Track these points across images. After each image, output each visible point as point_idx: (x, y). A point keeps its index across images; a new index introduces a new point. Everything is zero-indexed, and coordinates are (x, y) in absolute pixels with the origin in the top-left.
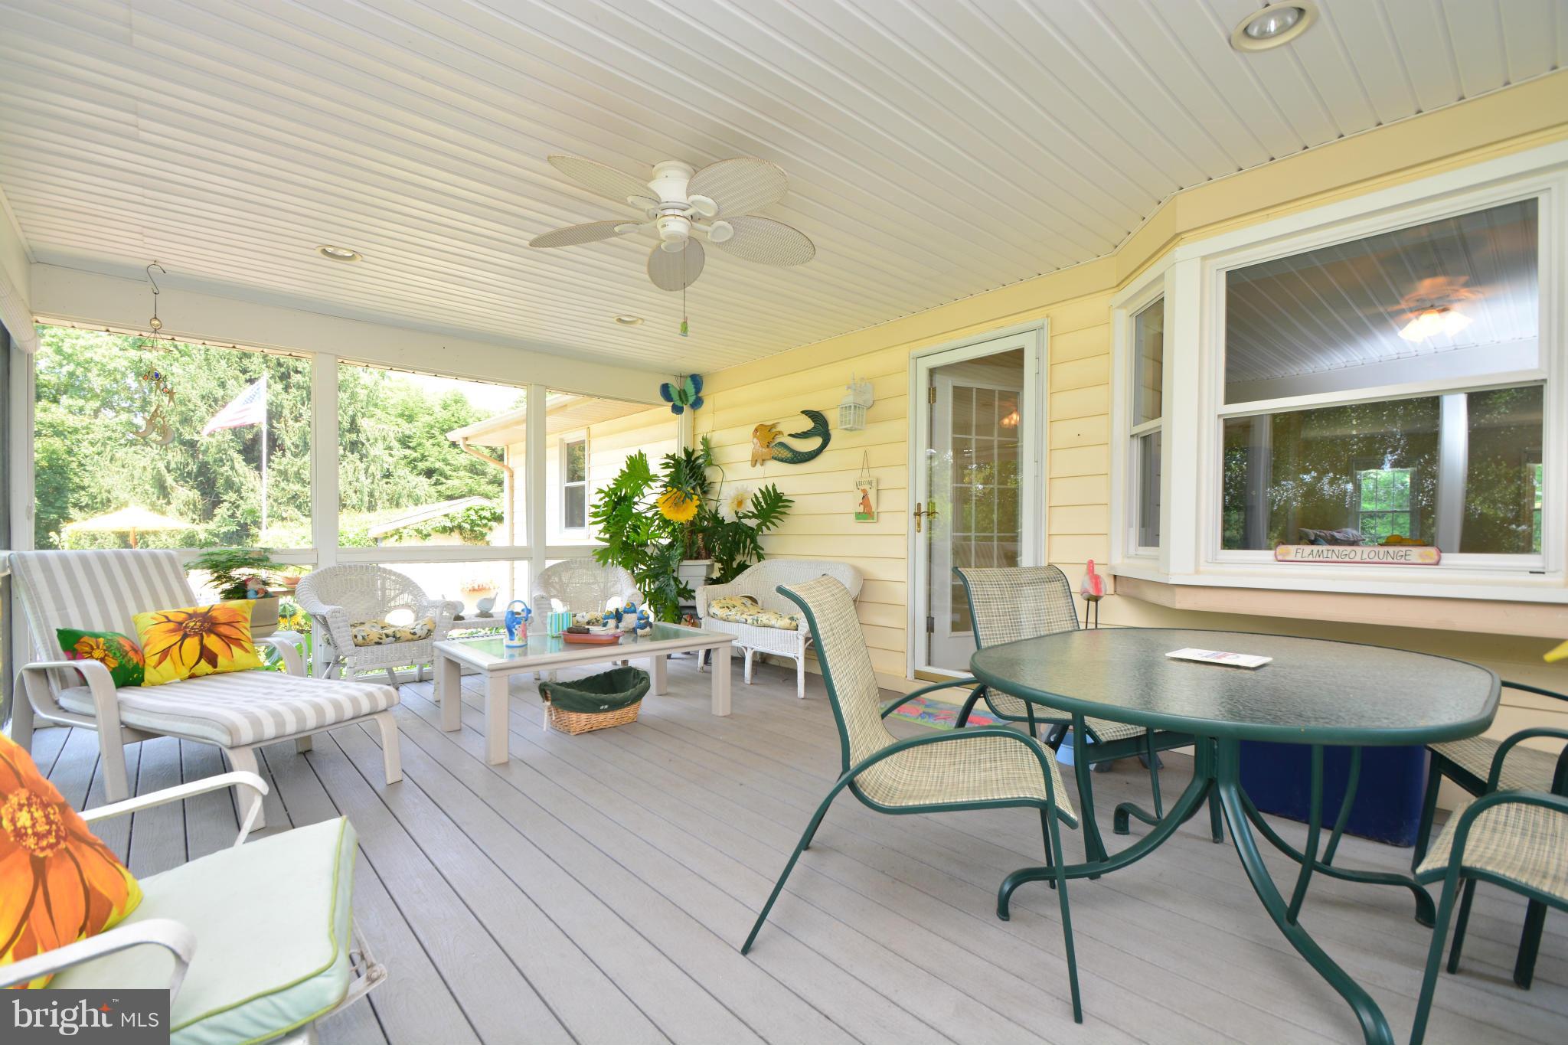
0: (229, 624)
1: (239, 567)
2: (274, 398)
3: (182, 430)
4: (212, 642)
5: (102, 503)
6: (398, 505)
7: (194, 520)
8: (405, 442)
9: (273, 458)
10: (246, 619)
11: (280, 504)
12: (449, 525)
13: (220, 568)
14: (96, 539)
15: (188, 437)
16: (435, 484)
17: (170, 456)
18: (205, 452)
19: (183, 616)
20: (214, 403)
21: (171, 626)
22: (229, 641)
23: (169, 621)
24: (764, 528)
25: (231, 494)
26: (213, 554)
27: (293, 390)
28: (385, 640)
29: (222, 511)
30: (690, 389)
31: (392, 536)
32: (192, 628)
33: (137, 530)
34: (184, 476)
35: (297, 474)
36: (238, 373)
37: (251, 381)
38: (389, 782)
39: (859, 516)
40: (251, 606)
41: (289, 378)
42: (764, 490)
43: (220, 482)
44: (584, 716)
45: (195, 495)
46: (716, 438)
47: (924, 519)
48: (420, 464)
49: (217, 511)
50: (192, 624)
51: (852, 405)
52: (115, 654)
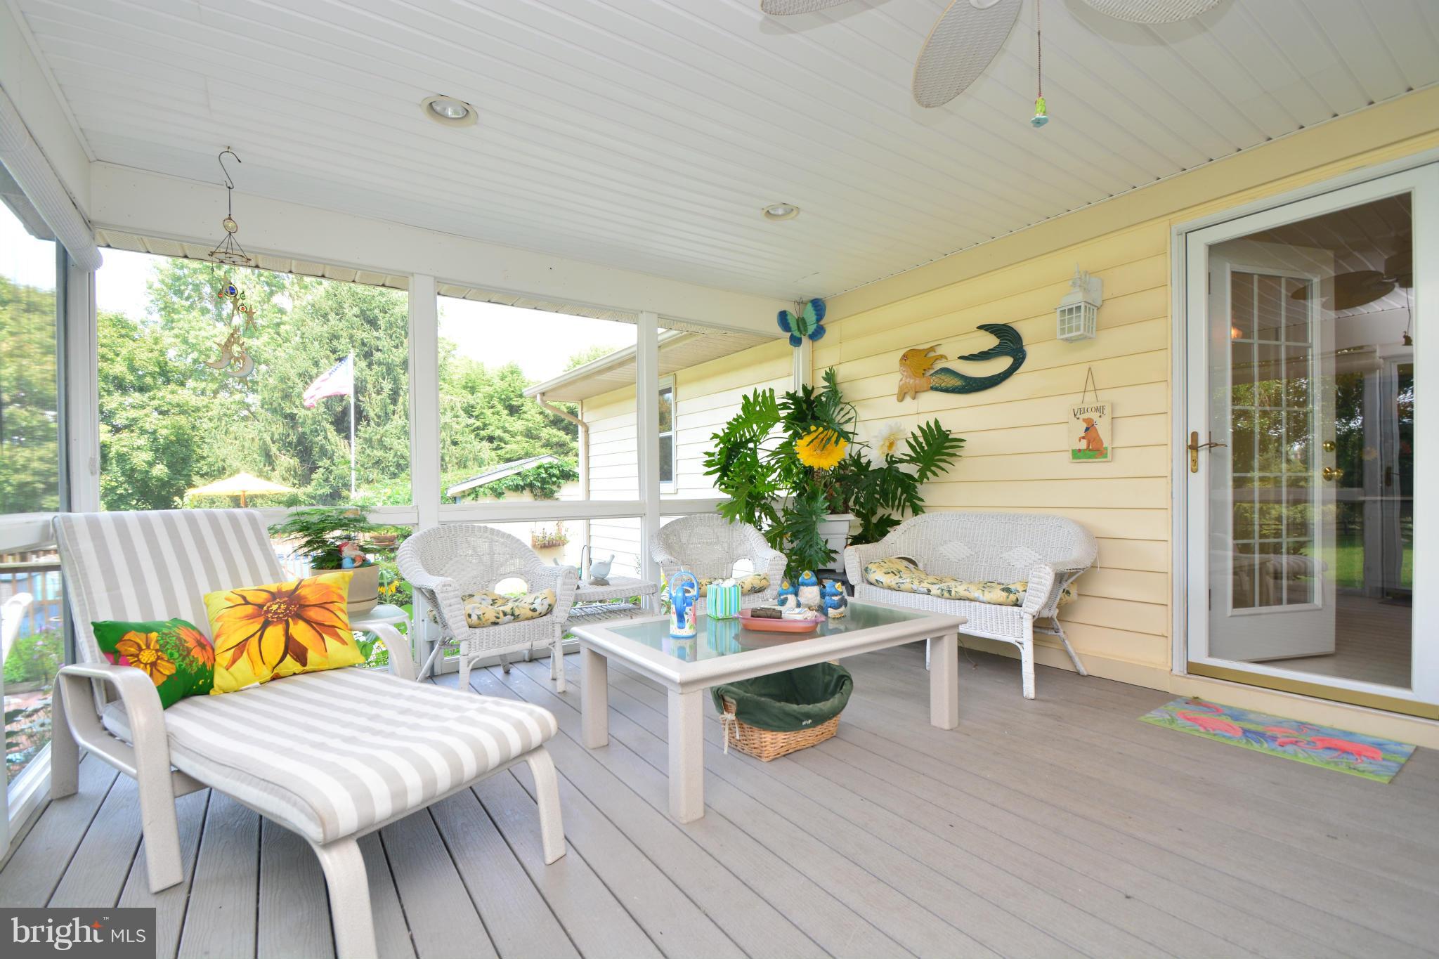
0: (321, 606)
1: (333, 529)
2: (359, 374)
3: (283, 405)
4: (300, 631)
5: (219, 471)
6: (465, 467)
7: (294, 485)
8: (469, 411)
9: (359, 427)
10: (341, 598)
11: (366, 468)
12: (521, 483)
13: (312, 531)
14: (214, 503)
15: (288, 411)
16: (496, 449)
17: (274, 429)
18: (304, 423)
19: (265, 595)
20: (307, 378)
21: (249, 609)
22: (322, 629)
23: (247, 603)
24: (929, 474)
25: (325, 460)
26: (303, 514)
27: (375, 367)
28: (503, 619)
29: (318, 475)
30: (810, 315)
31: (469, 495)
32: (275, 613)
33: (246, 493)
34: (287, 445)
35: (380, 441)
36: (328, 353)
37: (340, 359)
38: (549, 861)
39: (1077, 454)
40: (347, 579)
41: (372, 356)
42: (925, 428)
43: (316, 450)
44: (781, 736)
45: (295, 462)
46: (842, 373)
47: (1203, 455)
48: (482, 432)
49: (314, 476)
50: (275, 607)
51: (1083, 305)
52: (172, 655)
